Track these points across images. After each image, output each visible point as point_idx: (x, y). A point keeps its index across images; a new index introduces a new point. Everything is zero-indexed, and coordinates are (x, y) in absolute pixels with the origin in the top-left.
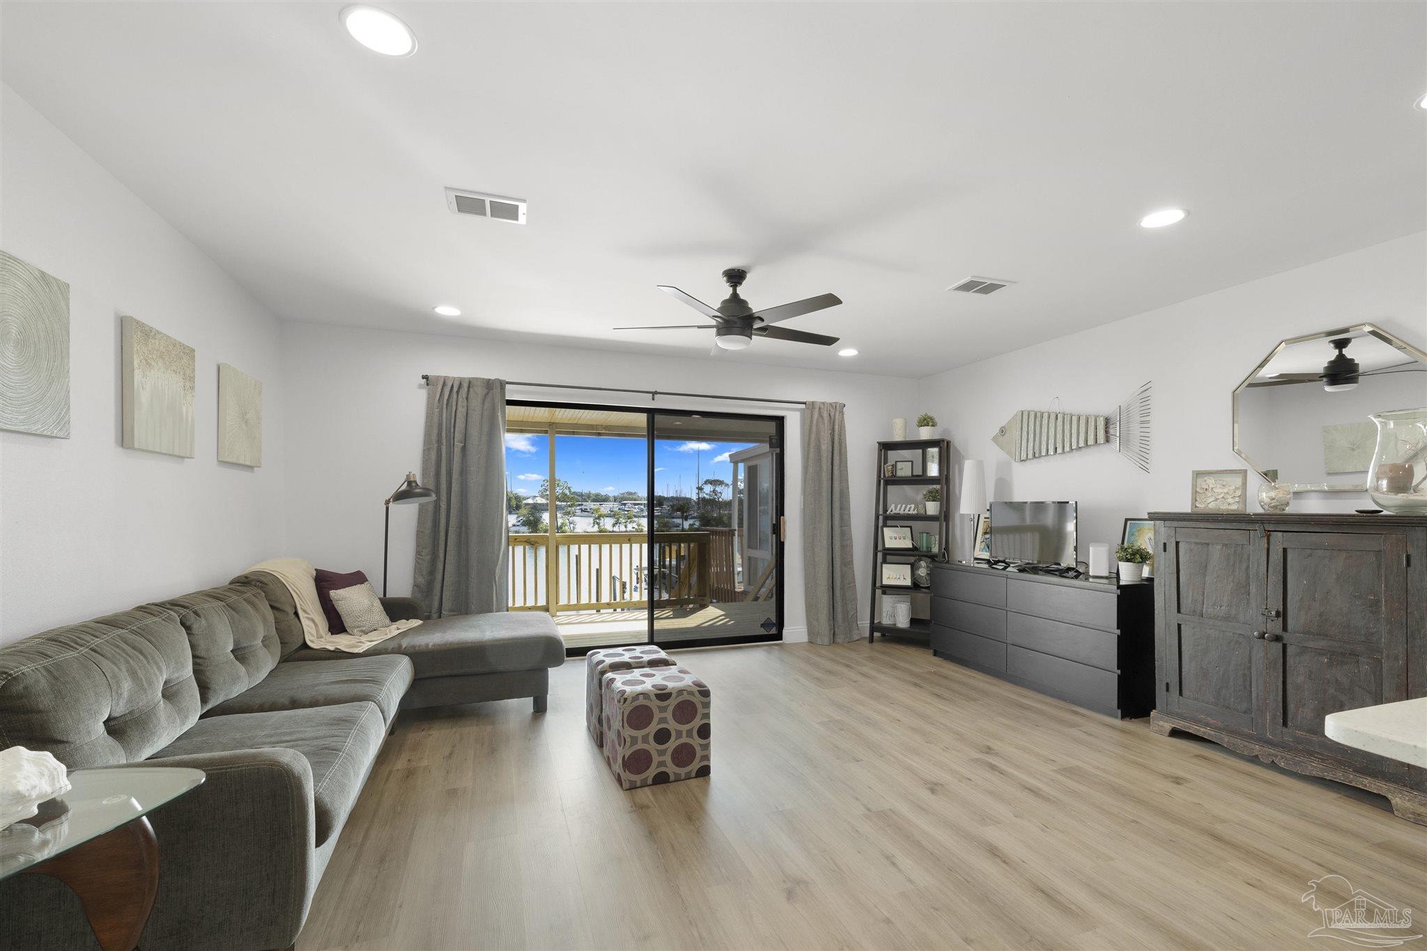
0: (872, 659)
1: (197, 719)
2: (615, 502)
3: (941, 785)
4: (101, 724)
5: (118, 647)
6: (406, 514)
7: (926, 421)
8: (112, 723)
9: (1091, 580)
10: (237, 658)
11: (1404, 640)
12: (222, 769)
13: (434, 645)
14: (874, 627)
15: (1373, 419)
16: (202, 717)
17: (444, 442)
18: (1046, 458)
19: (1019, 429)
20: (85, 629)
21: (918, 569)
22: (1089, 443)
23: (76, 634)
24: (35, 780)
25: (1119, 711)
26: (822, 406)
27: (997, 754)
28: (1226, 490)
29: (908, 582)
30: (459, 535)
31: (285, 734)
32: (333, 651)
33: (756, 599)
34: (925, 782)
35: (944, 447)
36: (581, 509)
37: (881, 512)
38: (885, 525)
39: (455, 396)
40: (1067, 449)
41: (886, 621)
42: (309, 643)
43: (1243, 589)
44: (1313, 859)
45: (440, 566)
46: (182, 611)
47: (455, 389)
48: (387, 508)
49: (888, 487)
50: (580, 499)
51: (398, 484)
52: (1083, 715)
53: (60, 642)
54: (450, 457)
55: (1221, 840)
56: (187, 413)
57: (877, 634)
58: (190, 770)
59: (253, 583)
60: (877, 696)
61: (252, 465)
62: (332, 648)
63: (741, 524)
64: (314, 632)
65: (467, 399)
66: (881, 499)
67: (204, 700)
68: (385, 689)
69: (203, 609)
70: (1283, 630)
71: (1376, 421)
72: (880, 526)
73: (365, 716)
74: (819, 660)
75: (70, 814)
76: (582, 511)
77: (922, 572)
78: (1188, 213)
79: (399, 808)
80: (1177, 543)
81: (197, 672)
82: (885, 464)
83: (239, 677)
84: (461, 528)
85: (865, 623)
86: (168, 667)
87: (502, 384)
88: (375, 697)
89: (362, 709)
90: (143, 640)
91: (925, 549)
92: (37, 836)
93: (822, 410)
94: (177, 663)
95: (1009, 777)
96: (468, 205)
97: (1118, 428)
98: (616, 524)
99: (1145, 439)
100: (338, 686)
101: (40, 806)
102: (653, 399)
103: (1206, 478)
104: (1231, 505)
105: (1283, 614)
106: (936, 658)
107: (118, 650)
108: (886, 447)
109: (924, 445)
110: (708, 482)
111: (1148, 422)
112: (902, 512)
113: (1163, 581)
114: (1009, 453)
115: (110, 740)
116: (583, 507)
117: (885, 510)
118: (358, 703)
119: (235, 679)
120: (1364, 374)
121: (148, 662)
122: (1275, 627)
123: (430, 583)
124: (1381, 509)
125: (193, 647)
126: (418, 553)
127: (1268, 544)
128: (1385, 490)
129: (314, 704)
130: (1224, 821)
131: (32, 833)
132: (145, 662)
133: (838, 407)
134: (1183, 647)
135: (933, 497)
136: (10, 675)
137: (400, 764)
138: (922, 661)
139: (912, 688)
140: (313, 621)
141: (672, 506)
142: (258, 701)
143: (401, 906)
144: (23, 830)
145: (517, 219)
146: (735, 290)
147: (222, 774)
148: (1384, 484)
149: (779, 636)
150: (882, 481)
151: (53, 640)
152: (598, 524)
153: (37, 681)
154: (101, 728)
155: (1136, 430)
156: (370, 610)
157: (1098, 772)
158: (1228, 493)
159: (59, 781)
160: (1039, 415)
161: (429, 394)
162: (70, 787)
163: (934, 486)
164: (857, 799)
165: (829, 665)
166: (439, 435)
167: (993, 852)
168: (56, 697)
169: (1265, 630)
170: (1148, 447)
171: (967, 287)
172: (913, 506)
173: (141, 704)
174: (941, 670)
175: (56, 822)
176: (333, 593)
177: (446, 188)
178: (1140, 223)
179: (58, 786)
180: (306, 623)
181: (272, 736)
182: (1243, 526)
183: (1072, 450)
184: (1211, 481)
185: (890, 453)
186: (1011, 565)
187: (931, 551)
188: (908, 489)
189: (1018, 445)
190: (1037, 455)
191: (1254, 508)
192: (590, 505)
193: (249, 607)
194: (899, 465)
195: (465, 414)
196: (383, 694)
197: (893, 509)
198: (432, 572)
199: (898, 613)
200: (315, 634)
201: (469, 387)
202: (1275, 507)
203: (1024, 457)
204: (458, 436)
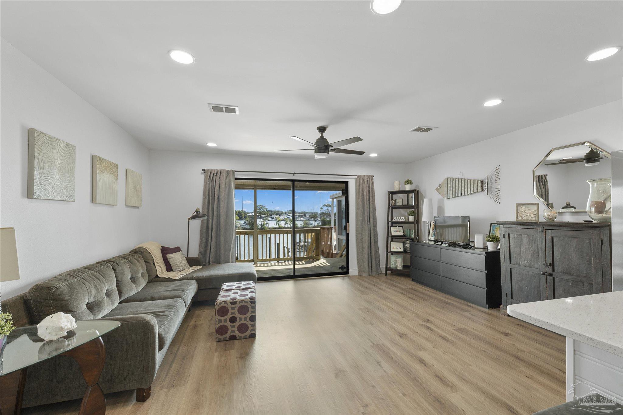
0: (386, 282)
1: (118, 303)
2: (286, 214)
3: (405, 334)
4: (85, 305)
5: (91, 277)
6: (196, 224)
7: (408, 182)
8: (89, 305)
9: (476, 249)
10: (132, 281)
11: (602, 276)
12: (126, 322)
13: (205, 276)
14: (387, 269)
15: (588, 182)
16: (119, 303)
17: (211, 195)
18: (457, 197)
19: (446, 185)
20: (80, 271)
21: (406, 244)
22: (475, 191)
23: (77, 273)
24: (66, 323)
25: (487, 305)
26: (364, 177)
27: (431, 323)
28: (530, 212)
29: (402, 250)
30: (217, 232)
31: (149, 310)
32: (168, 278)
33: (341, 256)
34: (399, 333)
35: (416, 192)
36: (271, 218)
37: (390, 220)
38: (392, 226)
39: (215, 177)
40: (466, 194)
41: (393, 266)
42: (159, 275)
43: (535, 254)
44: (558, 367)
45: (209, 244)
46: (112, 263)
47: (215, 174)
48: (189, 222)
49: (393, 210)
50: (271, 213)
51: (192, 212)
52: (472, 307)
53: (72, 275)
54: (213, 201)
55: (519, 359)
56: (115, 188)
57: (388, 272)
58: (115, 321)
59: (138, 252)
60: (385, 298)
61: (138, 206)
62: (167, 277)
63: (335, 225)
64: (161, 271)
65: (220, 178)
66: (390, 215)
67: (120, 297)
68: (186, 293)
69: (120, 262)
70: (553, 271)
71: (589, 183)
72: (389, 226)
73: (178, 303)
74: (363, 283)
75: (76, 335)
76: (272, 218)
77: (408, 246)
78: (503, 101)
79: (191, 339)
80: (509, 234)
81: (118, 286)
82: (391, 200)
83: (132, 288)
84: (217, 229)
85: (383, 267)
86: (108, 284)
87: (234, 172)
88: (182, 297)
89: (177, 301)
90: (99, 274)
91: (408, 236)
92: (66, 343)
93: (364, 179)
94: (111, 283)
95: (434, 332)
96: (217, 109)
97: (487, 185)
98: (286, 224)
99: (498, 190)
100: (168, 292)
101: (67, 332)
102: (294, 176)
103: (522, 207)
104: (533, 218)
105: (553, 265)
106: (413, 282)
107: (91, 278)
108: (392, 193)
109: (408, 192)
110: (325, 205)
111: (499, 182)
112: (399, 220)
113: (503, 251)
114: (443, 195)
115: (88, 311)
116: (272, 217)
117: (392, 219)
118: (175, 299)
119: (131, 289)
120: (602, 158)
121: (101, 283)
122: (549, 270)
123: (205, 251)
124: (592, 220)
125: (116, 277)
126: (201, 239)
127: (546, 235)
128: (593, 212)
129: (160, 299)
130: (522, 351)
131: (65, 341)
132: (100, 282)
133: (371, 177)
134: (513, 278)
135: (411, 214)
136: (56, 287)
137: (192, 323)
138: (406, 283)
139: (401, 295)
140: (160, 266)
141: (310, 216)
142: (139, 297)
143: (189, 375)
144: (62, 340)
145: (235, 113)
146: (322, 135)
147: (126, 323)
148: (593, 209)
149: (347, 273)
150: (390, 207)
151: (69, 275)
152: (278, 224)
153: (64, 290)
154: (85, 307)
155: (494, 186)
156: (182, 262)
157: (472, 331)
158: (531, 213)
159: (73, 324)
160: (454, 179)
161: (205, 176)
162: (76, 326)
163: (412, 209)
164: (369, 339)
165: (367, 285)
166: (209, 192)
167: (421, 361)
168: (70, 295)
169: (545, 271)
170: (499, 193)
171: (418, 130)
172: (403, 218)
173: (98, 298)
174: (414, 287)
175: (72, 338)
176: (168, 256)
177: (208, 104)
178: (484, 105)
179: (73, 326)
180: (157, 267)
181: (144, 311)
182: (535, 227)
183: (468, 194)
184: (524, 208)
185: (394, 195)
186: (444, 243)
187: (411, 237)
188: (402, 211)
189: (446, 192)
190: (454, 197)
191: (542, 219)
192: (275, 216)
193: (137, 262)
194: (397, 201)
195: (219, 184)
196: (185, 295)
197: (395, 219)
198: (206, 247)
199: (397, 263)
200: (161, 272)
201: (220, 173)
202: (550, 219)
203: (449, 197)
204: (216, 193)
